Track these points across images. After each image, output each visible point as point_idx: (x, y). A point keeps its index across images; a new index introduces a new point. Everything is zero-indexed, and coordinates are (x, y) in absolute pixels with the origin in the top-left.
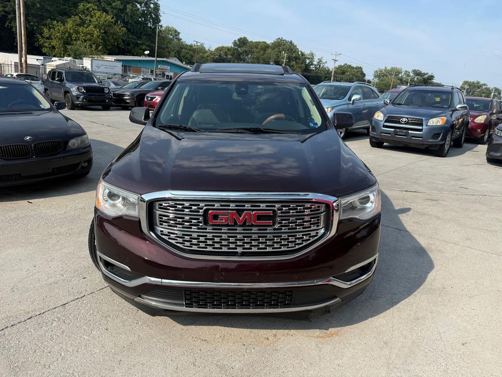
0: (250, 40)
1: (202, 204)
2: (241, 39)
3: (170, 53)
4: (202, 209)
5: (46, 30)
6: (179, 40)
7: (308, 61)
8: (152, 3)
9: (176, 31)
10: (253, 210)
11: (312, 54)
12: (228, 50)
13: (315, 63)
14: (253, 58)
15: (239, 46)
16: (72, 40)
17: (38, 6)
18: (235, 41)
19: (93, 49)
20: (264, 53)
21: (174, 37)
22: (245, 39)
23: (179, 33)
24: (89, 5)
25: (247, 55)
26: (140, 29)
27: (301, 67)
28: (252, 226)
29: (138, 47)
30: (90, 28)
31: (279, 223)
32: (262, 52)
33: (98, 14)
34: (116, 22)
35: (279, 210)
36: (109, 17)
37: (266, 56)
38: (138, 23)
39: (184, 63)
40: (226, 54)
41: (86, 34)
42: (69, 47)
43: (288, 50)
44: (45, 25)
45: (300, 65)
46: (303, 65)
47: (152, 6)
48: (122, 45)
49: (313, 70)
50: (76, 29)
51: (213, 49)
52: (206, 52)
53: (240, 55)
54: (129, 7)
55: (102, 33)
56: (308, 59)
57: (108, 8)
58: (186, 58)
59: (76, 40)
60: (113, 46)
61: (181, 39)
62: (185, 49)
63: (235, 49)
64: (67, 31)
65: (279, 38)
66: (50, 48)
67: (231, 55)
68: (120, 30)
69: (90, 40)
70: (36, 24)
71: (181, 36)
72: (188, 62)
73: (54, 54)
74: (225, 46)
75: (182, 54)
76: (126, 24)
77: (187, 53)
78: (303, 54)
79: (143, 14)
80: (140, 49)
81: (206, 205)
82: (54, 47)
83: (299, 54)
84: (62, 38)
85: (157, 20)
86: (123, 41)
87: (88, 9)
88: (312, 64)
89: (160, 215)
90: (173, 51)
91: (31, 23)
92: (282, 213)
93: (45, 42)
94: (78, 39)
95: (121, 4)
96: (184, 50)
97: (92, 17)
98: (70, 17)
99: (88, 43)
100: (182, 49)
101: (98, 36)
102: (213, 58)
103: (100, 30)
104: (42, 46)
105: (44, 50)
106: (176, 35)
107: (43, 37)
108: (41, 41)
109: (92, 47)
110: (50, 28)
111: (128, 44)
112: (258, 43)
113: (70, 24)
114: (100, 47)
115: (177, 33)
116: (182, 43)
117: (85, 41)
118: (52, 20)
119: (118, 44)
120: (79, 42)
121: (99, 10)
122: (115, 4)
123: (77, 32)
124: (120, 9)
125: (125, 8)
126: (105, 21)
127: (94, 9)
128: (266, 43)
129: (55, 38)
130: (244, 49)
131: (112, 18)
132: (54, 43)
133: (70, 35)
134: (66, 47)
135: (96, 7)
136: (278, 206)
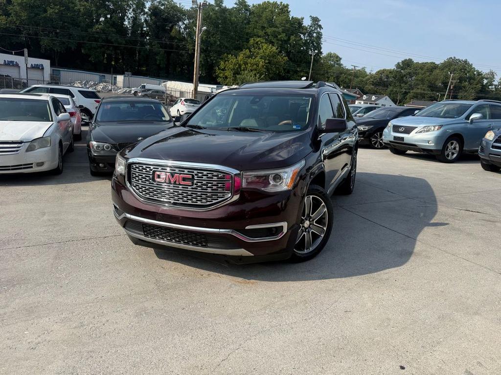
0: (415, 62)
1: (152, 167)
2: (406, 60)
3: (329, 78)
4: (151, 170)
5: (222, 63)
6: (340, 65)
7: (485, 81)
8: (315, 33)
9: (337, 57)
10: (180, 174)
11: (492, 74)
12: (390, 72)
13: (496, 83)
14: (417, 80)
15: (402, 68)
16: (241, 70)
17: (218, 43)
18: (398, 63)
19: (257, 78)
20: (430, 74)
21: (335, 63)
22: (410, 60)
23: (340, 59)
24: (259, 39)
25: (411, 77)
26: (300, 57)
27: (475, 88)
28: (180, 184)
29: (297, 74)
30: (256, 59)
31: (196, 184)
32: (428, 74)
33: (265, 46)
34: (280, 52)
35: (196, 175)
36: (274, 48)
37: (432, 77)
38: (300, 52)
39: (342, 87)
40: (387, 77)
41: (252, 65)
42: (238, 76)
43: (461, 70)
44: (222, 59)
45: (475, 86)
46: (479, 86)
47: (315, 35)
48: (283, 73)
49: (493, 91)
50: (245, 61)
51: (374, 72)
52: (367, 75)
53: (402, 77)
54: (292, 37)
55: (267, 63)
56: (487, 79)
57: (274, 40)
58: (345, 83)
59: (244, 70)
60: (275, 74)
61: (342, 65)
62: (345, 74)
63: (398, 71)
64: (238, 63)
65: (451, 58)
66: (223, 78)
67: (393, 77)
68: (283, 59)
69: (256, 70)
70: (215, 58)
71: (342, 62)
72: (345, 85)
73: (226, 83)
74: (387, 69)
75: (341, 79)
76: (288, 54)
77: (346, 78)
78: (479, 74)
79: (306, 44)
80: (298, 76)
81: (154, 168)
82: (226, 77)
83: (475, 74)
84: (234, 69)
85: (318, 47)
86: (284, 70)
87: (257, 43)
88: (492, 85)
89: (133, 173)
90: (332, 76)
91: (212, 58)
92: (198, 177)
93: (221, 73)
94: (245, 69)
95: (286, 35)
96: (343, 75)
97: (259, 49)
98: (242, 51)
99: (254, 72)
100: (342, 73)
101: (263, 66)
102: (373, 81)
103: (265, 60)
104: (217, 77)
105: (219, 80)
106: (337, 61)
107: (219, 69)
108: (218, 72)
109: (256, 76)
110: (225, 61)
111: (288, 72)
112: (424, 64)
113: (241, 56)
114: (263, 76)
115: (338, 59)
116: (343, 68)
117: (251, 71)
118: (228, 54)
119: (279, 72)
120: (246, 72)
121: (266, 43)
122: (281, 36)
123: (246, 63)
124: (285, 40)
125: (289, 39)
126: (271, 52)
127: (262, 43)
128: (434, 63)
129: (228, 69)
130: (408, 71)
131: (277, 49)
132: (227, 73)
133: (240, 66)
134: (236, 76)
135: (264, 41)
136: (195, 172)
